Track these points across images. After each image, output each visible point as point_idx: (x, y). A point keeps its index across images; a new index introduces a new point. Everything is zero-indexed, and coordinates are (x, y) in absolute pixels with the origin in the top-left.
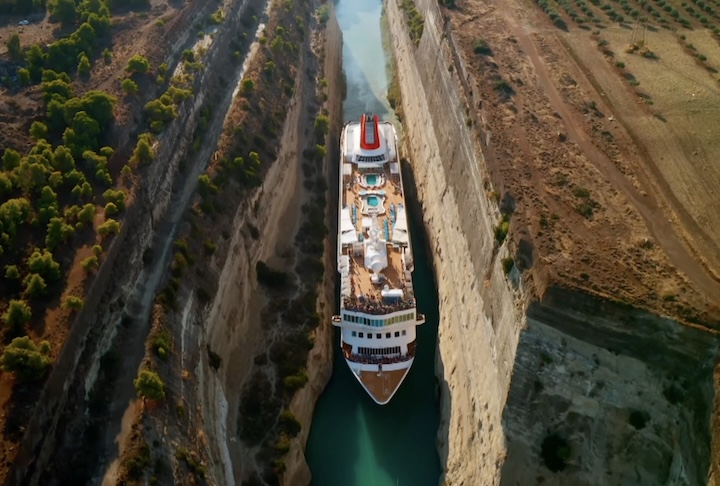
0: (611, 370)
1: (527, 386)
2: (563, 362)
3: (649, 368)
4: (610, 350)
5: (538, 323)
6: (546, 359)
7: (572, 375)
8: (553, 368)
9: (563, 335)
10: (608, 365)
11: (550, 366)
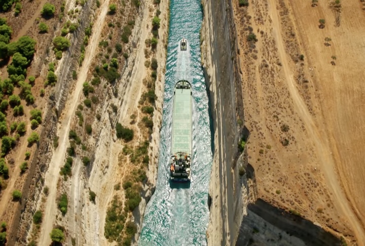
0: (288, 242)
1: (246, 240)
2: (264, 233)
3: (306, 244)
4: (287, 233)
5: (253, 213)
6: (256, 230)
7: (268, 240)
8: (259, 235)
9: (265, 221)
10: (286, 239)
11: (258, 234)
